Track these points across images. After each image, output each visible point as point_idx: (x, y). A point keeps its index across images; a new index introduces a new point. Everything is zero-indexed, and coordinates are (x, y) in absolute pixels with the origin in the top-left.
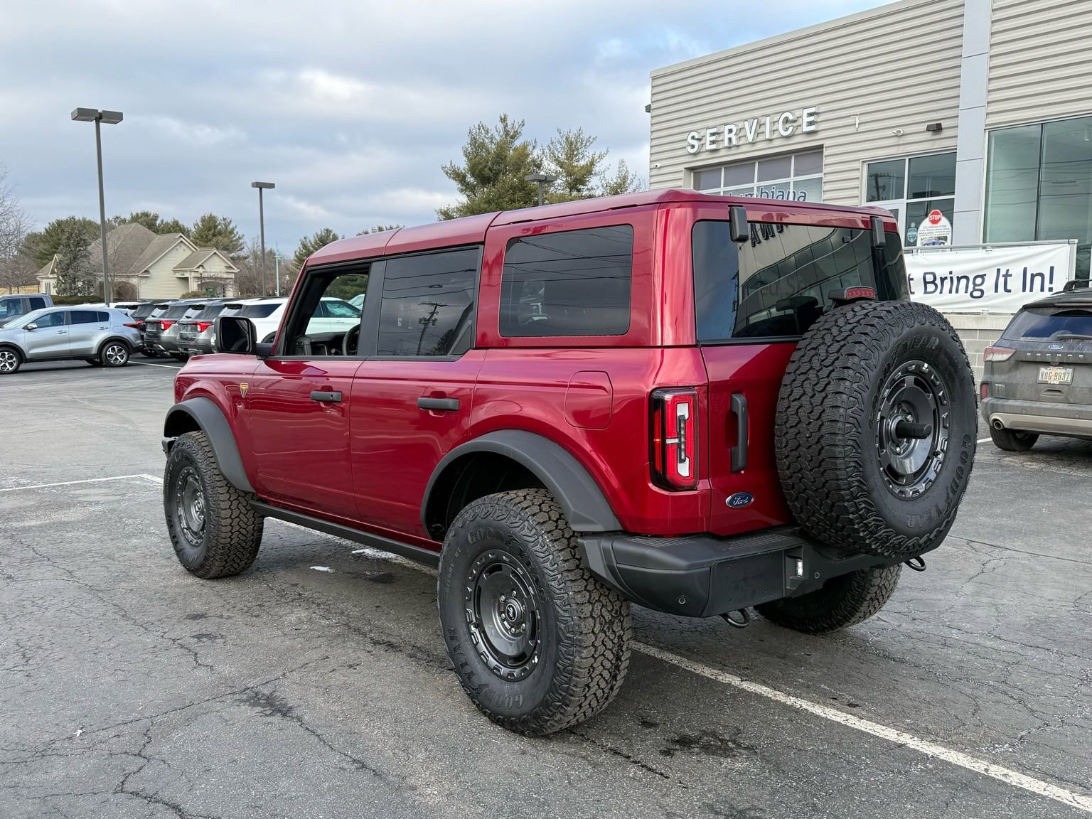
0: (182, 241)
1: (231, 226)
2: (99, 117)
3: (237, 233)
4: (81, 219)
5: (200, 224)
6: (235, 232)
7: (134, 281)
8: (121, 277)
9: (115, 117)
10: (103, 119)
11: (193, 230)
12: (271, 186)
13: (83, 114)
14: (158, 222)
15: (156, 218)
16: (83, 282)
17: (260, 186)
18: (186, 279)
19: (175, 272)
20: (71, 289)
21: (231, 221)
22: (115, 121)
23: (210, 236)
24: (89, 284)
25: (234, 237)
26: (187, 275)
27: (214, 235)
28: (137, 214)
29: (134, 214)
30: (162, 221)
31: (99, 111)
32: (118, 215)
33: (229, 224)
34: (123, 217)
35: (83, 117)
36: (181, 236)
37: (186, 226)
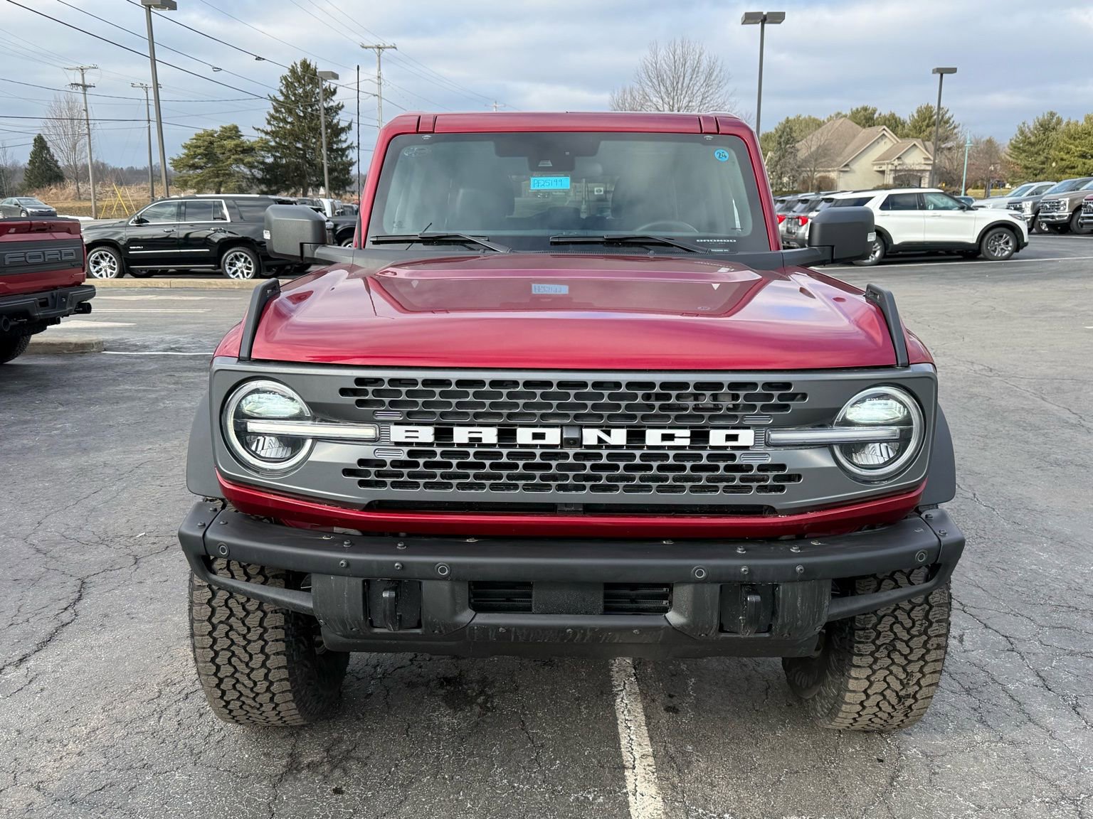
0: (884, 135)
1: (947, 116)
2: (764, 19)
3: (953, 122)
4: (807, 117)
5: (916, 115)
6: (951, 121)
7: (833, 175)
8: (819, 172)
9: (778, 18)
10: (768, 20)
11: (908, 121)
12: (953, 71)
13: (750, 18)
14: (876, 116)
15: (874, 111)
16: (789, 178)
17: (942, 72)
18: (883, 172)
19: (874, 165)
20: (777, 184)
21: (948, 110)
22: (779, 21)
23: (924, 127)
24: (794, 179)
25: (950, 126)
26: (884, 168)
27: (928, 126)
28: (857, 110)
29: (854, 109)
30: (880, 114)
31: (765, 13)
32: (840, 111)
33: (946, 113)
34: (844, 113)
35: (750, 21)
36: (884, 129)
37: (902, 119)
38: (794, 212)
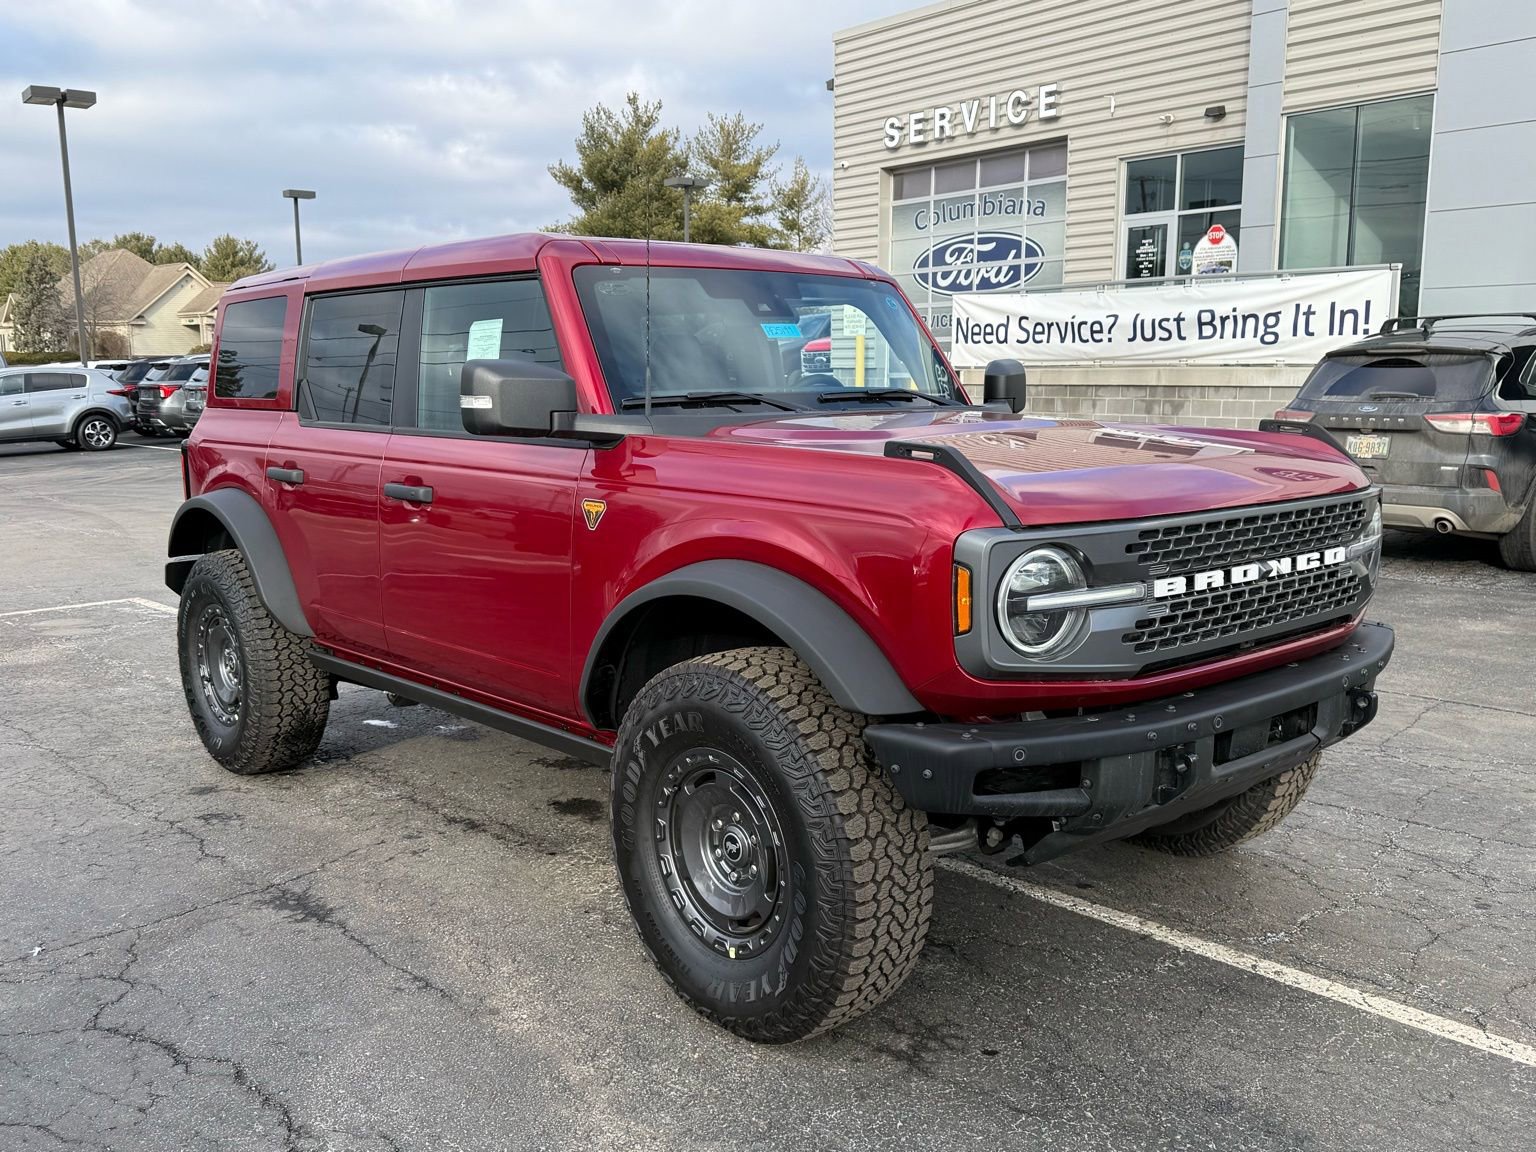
0: (188, 275)
1: (257, 253)
2: (63, 99)
3: (266, 261)
4: (45, 244)
5: (213, 250)
6: (263, 261)
7: (122, 330)
8: (103, 325)
9: (86, 100)
10: (68, 102)
11: (204, 258)
12: (311, 195)
13: (37, 95)
14: (155, 247)
15: (152, 241)
16: (52, 333)
17: (295, 195)
18: (196, 328)
19: (180, 317)
20: (34, 342)
21: (257, 246)
22: (86, 104)
23: (229, 267)
24: (60, 335)
25: (262, 267)
26: (196, 322)
27: (233, 265)
28: (125, 237)
29: (120, 237)
30: (160, 246)
31: (62, 90)
32: (97, 238)
33: (255, 249)
34: (104, 242)
35: (39, 100)
36: (187, 268)
37: (194, 253)
38: (148, 380)
